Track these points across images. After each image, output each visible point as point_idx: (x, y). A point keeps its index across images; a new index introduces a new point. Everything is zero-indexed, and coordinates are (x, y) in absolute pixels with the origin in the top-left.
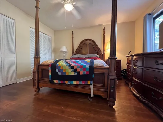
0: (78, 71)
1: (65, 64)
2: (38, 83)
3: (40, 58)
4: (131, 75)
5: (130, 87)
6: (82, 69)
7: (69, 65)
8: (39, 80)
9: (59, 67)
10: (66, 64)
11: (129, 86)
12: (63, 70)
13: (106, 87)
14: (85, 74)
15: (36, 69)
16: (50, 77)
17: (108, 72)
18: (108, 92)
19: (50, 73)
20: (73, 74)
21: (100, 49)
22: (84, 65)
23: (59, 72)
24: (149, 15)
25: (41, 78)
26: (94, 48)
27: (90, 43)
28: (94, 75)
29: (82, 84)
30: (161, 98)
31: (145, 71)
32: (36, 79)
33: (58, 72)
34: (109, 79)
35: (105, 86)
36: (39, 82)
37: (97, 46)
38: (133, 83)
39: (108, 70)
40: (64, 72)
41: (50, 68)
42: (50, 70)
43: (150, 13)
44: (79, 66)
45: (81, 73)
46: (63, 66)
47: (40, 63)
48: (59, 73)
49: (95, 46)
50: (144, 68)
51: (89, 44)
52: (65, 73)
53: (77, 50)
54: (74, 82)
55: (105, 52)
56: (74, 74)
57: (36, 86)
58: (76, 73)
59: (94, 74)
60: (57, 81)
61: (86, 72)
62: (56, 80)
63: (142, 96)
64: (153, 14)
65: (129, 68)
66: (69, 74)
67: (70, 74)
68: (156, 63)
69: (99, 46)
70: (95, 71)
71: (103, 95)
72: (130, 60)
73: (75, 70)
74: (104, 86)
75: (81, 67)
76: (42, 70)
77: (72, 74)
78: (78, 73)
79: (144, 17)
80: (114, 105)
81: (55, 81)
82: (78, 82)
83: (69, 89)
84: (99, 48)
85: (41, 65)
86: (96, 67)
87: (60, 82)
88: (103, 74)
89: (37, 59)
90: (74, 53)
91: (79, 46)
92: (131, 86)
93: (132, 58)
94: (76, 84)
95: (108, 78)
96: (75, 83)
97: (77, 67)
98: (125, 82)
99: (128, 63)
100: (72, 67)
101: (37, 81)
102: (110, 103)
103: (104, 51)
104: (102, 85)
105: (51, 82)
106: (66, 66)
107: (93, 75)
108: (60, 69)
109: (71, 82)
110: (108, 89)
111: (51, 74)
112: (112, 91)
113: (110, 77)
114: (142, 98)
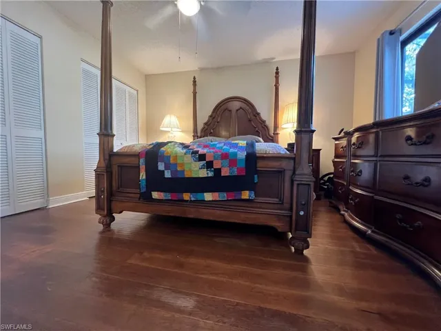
0: (216, 165)
1: (182, 151)
2: (110, 201)
3: (114, 135)
4: (345, 184)
5: (342, 212)
6: (226, 162)
7: (192, 154)
8: (111, 195)
9: (166, 159)
10: (185, 151)
11: (339, 211)
12: (176, 165)
13: (287, 205)
14: (235, 173)
15: (103, 164)
16: (143, 184)
17: (292, 168)
18: (291, 217)
19: (141, 175)
20: (204, 173)
21: (267, 123)
22: (232, 150)
23: (166, 172)
24: (392, 33)
25: (119, 188)
26: (250, 121)
27: (241, 108)
28: (258, 177)
29: (228, 200)
30: (418, 223)
31: (380, 165)
32: (103, 191)
33: (163, 171)
34: (296, 183)
35: (285, 201)
36: (112, 199)
37: (258, 114)
38: (351, 199)
39: (292, 162)
40: (179, 169)
41: (142, 161)
42: (143, 167)
43: (392, 28)
44: (220, 153)
45: (225, 172)
46: (176, 156)
47: (115, 151)
48: (168, 175)
49: (254, 116)
50: (378, 159)
51: (237, 110)
52: (183, 171)
53: (206, 127)
54: (205, 194)
55: (278, 132)
56: (206, 176)
57: (104, 210)
58: (211, 171)
59: (257, 172)
60: (162, 194)
61: (237, 169)
62: (159, 193)
63: (373, 229)
64: (400, 32)
65: (341, 168)
66: (194, 175)
67: (197, 176)
68: (409, 142)
69: (264, 116)
70: (261, 165)
71: (279, 224)
72: (342, 148)
73: (209, 165)
74: (282, 204)
75: (225, 156)
76: (121, 167)
77: (201, 176)
78: (218, 171)
79: (379, 39)
80: (308, 247)
81: (155, 195)
82: (216, 194)
83: (192, 213)
84: (264, 122)
85: (118, 154)
86: (262, 155)
87: (168, 196)
88: (281, 172)
89: (106, 139)
90: (199, 135)
91: (211, 116)
92: (344, 211)
93: (349, 141)
94: (211, 199)
95: (292, 182)
96: (208, 197)
97: (214, 156)
98: (330, 202)
99: (337, 156)
100: (202, 157)
101: (106, 195)
102: (296, 244)
103: (276, 127)
104: (276, 200)
105: (146, 197)
106: (185, 154)
107: (256, 176)
108: (170, 164)
109: (199, 196)
110: (291, 209)
111: (144, 177)
112: (302, 213)
113: (297, 178)
114: (372, 231)
